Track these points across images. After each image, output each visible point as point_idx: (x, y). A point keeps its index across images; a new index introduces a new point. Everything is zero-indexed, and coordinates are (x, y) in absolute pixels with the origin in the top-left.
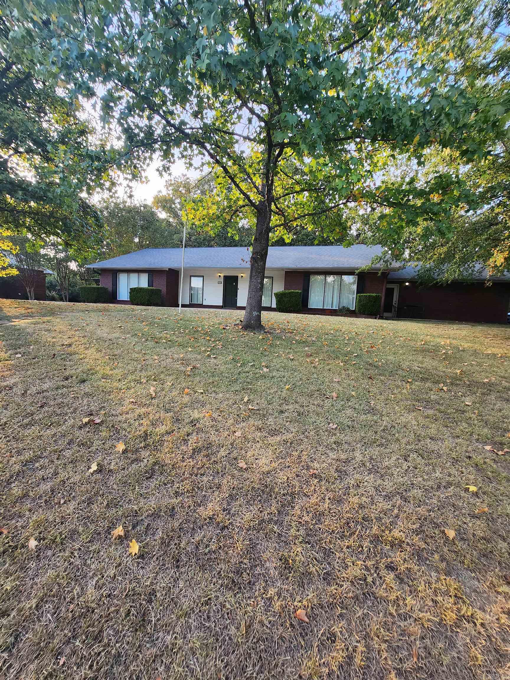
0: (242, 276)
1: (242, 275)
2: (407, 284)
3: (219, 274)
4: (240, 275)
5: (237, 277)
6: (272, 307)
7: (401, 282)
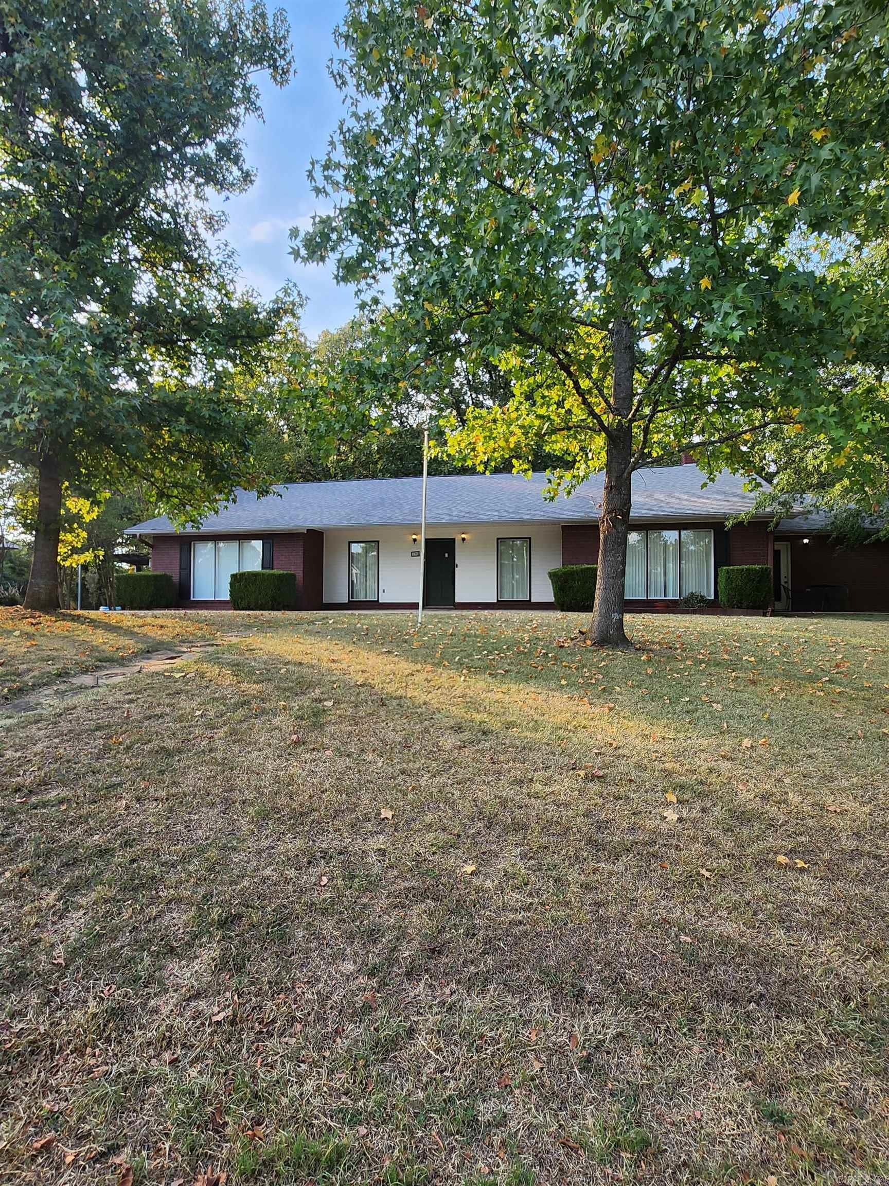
0: (464, 539)
1: (463, 536)
2: (806, 541)
3: (414, 537)
4: (458, 538)
5: (453, 541)
6: (533, 600)
7: (793, 538)
